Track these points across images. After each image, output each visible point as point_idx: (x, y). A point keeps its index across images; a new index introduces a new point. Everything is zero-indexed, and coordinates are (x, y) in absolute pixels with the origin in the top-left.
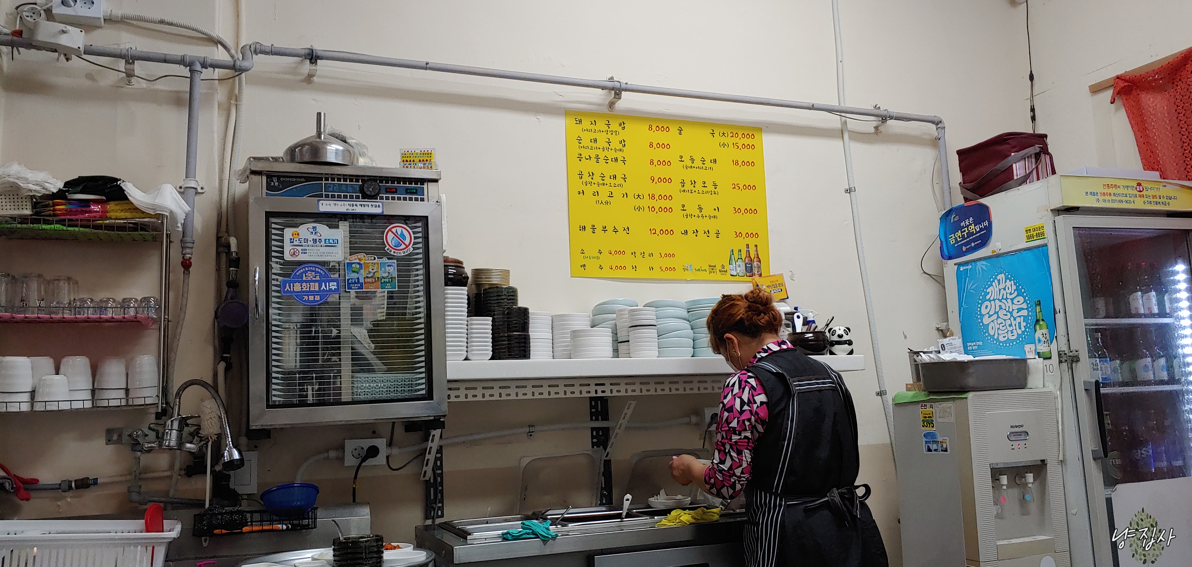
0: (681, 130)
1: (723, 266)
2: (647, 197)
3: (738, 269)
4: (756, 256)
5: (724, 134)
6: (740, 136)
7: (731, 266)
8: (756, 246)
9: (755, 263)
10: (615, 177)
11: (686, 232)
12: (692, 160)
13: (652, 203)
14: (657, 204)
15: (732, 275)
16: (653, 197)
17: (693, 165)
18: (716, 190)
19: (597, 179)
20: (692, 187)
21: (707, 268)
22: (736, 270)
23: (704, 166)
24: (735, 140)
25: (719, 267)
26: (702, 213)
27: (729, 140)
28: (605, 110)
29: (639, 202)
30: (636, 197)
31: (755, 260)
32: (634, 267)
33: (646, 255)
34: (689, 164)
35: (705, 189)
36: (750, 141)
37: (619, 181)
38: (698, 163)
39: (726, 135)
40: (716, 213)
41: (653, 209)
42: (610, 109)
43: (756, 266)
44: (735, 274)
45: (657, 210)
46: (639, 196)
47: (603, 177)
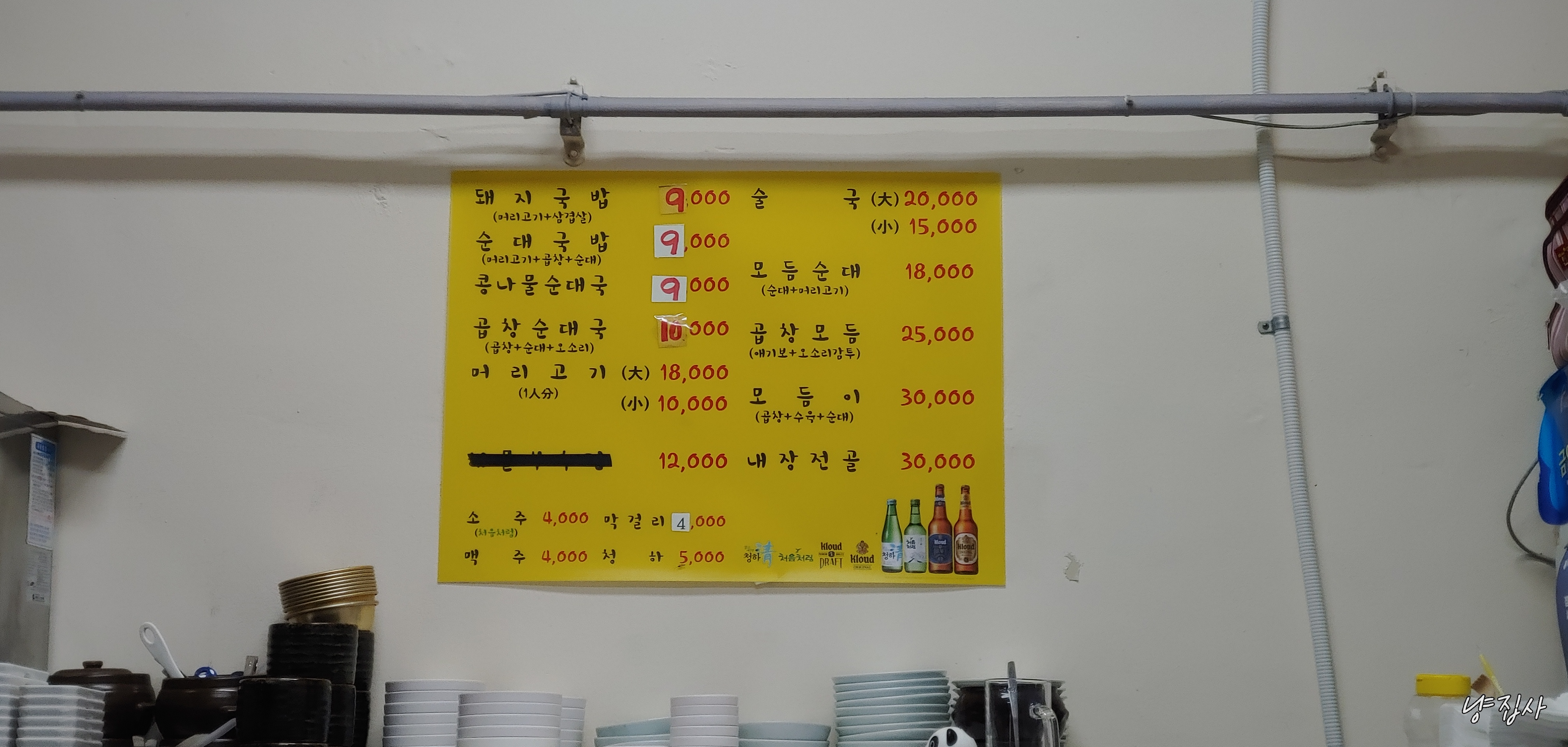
0: (760, 199)
1: (863, 547)
2: (657, 373)
3: (909, 553)
4: (963, 517)
5: (885, 198)
6: (934, 199)
7: (887, 545)
8: (966, 489)
9: (961, 536)
10: (574, 327)
11: (762, 460)
12: (790, 271)
13: (671, 388)
14: (683, 390)
15: (886, 570)
16: (674, 372)
17: (791, 285)
18: (853, 347)
19: (526, 335)
20: (784, 342)
21: (815, 550)
22: (901, 555)
23: (822, 285)
24: (917, 212)
25: (848, 548)
26: (808, 409)
27: (901, 214)
28: (558, 163)
29: (635, 388)
30: (628, 374)
31: (961, 527)
32: (609, 552)
33: (646, 522)
34: (781, 280)
35: (821, 346)
36: (963, 212)
37: (585, 335)
38: (806, 277)
39: (892, 201)
40: (850, 406)
41: (673, 404)
42: (568, 161)
43: (961, 542)
44: (895, 563)
45: (683, 405)
46: (635, 371)
47: (541, 329)
